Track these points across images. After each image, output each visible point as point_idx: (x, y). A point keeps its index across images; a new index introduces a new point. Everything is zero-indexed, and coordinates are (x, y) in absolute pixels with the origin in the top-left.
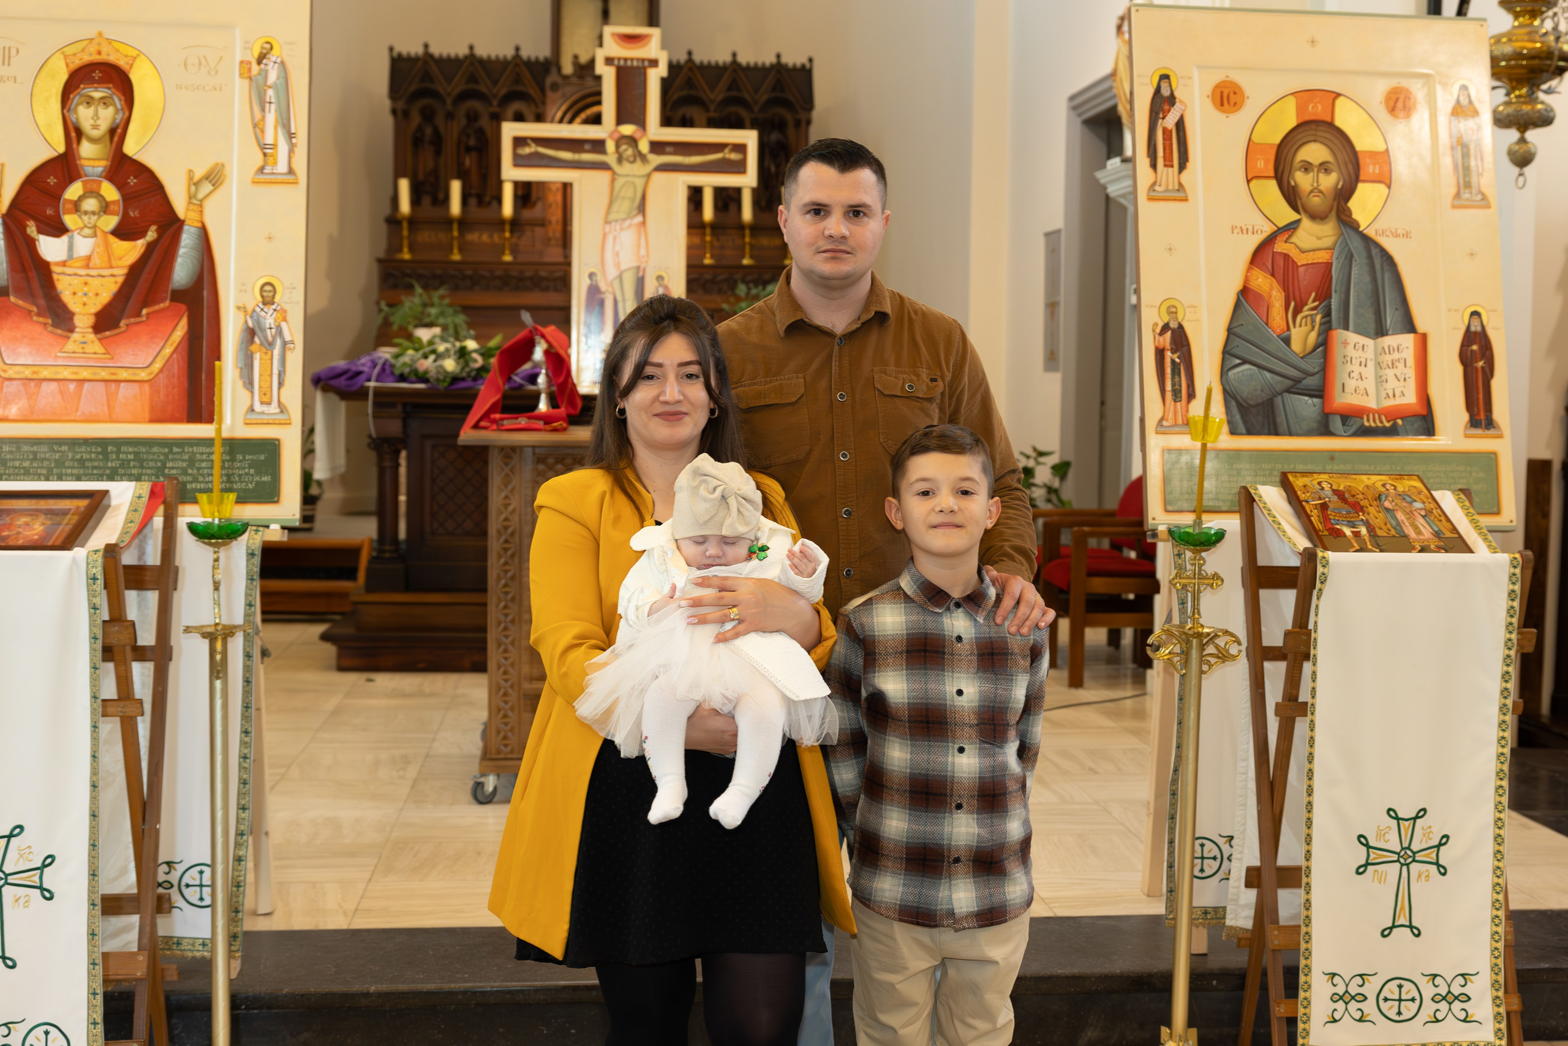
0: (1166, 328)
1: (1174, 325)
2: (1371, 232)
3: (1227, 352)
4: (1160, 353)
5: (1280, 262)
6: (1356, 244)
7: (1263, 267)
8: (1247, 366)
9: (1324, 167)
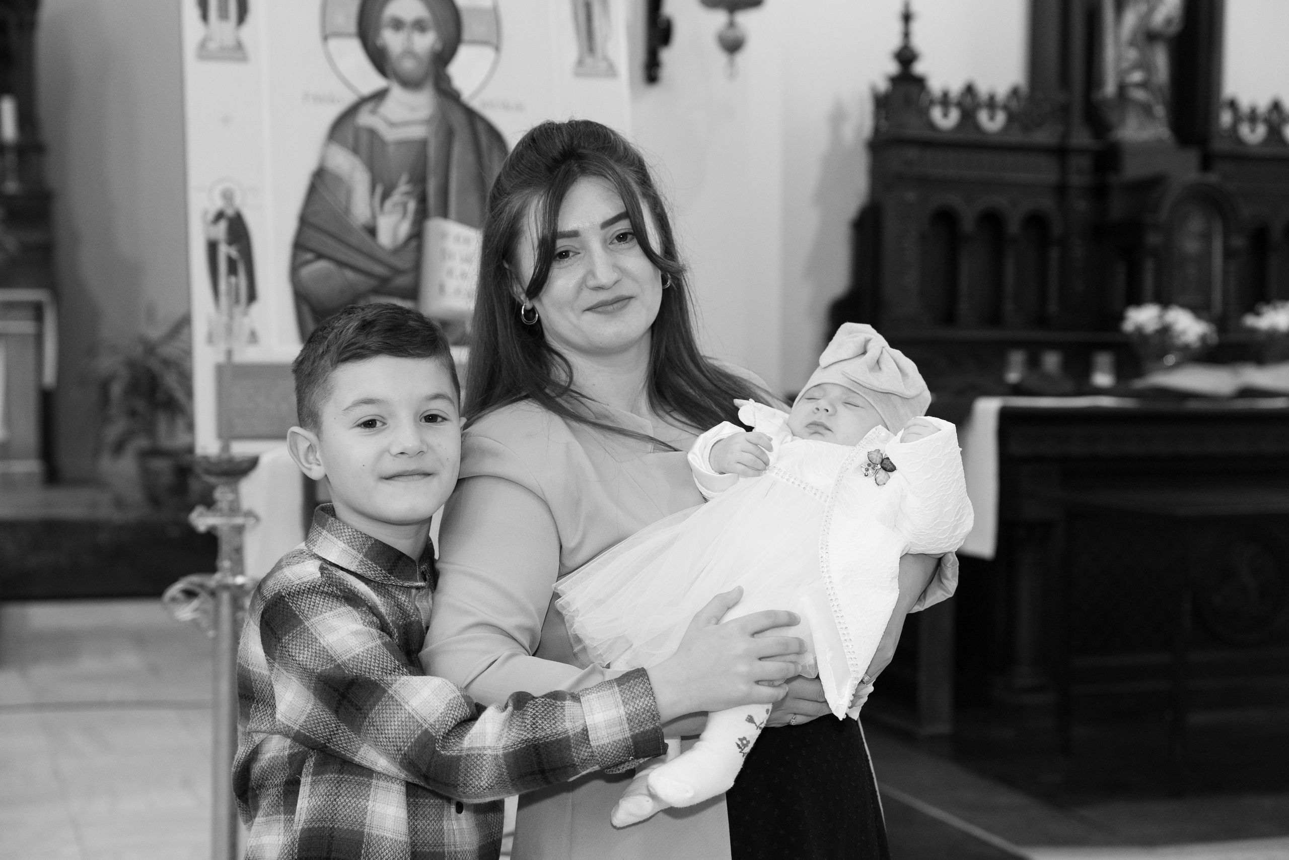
0: (220, 216)
1: (230, 212)
2: (475, 104)
3: (299, 246)
4: (212, 248)
5: (364, 138)
6: (458, 119)
7: (343, 143)
8: (322, 264)
9: (420, 26)
